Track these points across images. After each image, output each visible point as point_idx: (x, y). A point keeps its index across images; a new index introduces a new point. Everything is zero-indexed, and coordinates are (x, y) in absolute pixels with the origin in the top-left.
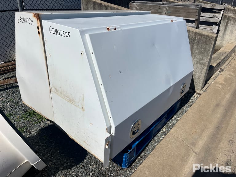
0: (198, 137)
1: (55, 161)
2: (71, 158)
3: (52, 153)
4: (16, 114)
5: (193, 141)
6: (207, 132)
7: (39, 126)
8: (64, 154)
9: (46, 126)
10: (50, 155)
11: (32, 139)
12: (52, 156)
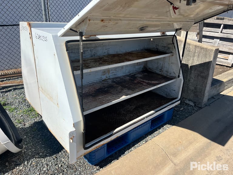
0: (183, 148)
1: (33, 150)
2: (49, 150)
3: (34, 143)
4: (20, 109)
5: (175, 151)
6: (195, 145)
7: (34, 120)
8: (44, 146)
9: (40, 121)
10: (32, 145)
11: (24, 130)
12: (34, 146)
